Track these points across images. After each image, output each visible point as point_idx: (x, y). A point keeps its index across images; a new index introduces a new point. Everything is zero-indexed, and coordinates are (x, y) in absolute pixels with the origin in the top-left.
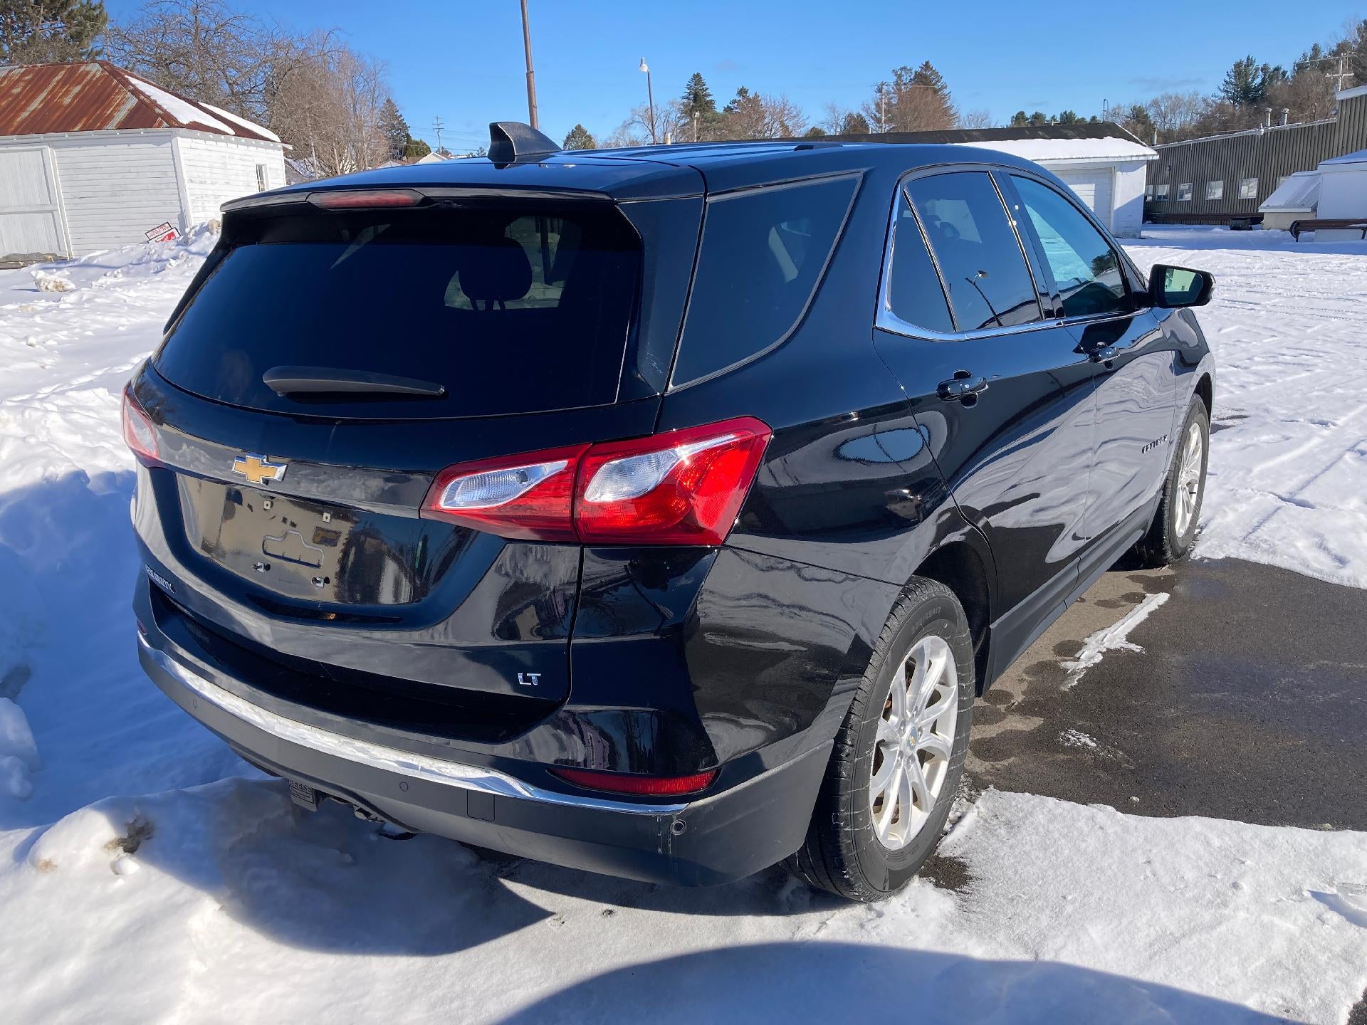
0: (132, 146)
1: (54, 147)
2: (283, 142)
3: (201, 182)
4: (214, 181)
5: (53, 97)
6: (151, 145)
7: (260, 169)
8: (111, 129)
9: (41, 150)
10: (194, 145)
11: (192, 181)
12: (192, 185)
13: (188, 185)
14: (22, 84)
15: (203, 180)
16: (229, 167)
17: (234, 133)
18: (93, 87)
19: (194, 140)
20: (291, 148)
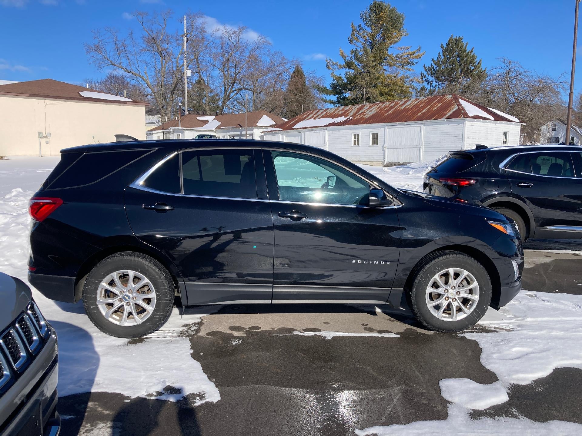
0: (450, 125)
1: (425, 125)
2: (521, 122)
3: (473, 139)
4: (479, 138)
5: (431, 108)
6: (456, 125)
7: (506, 134)
8: (444, 120)
9: (420, 126)
10: (472, 124)
11: (468, 138)
12: (468, 140)
13: (466, 139)
14: (424, 103)
15: (474, 138)
16: (489, 132)
17: (494, 119)
18: (446, 103)
19: (474, 122)
20: (525, 124)
